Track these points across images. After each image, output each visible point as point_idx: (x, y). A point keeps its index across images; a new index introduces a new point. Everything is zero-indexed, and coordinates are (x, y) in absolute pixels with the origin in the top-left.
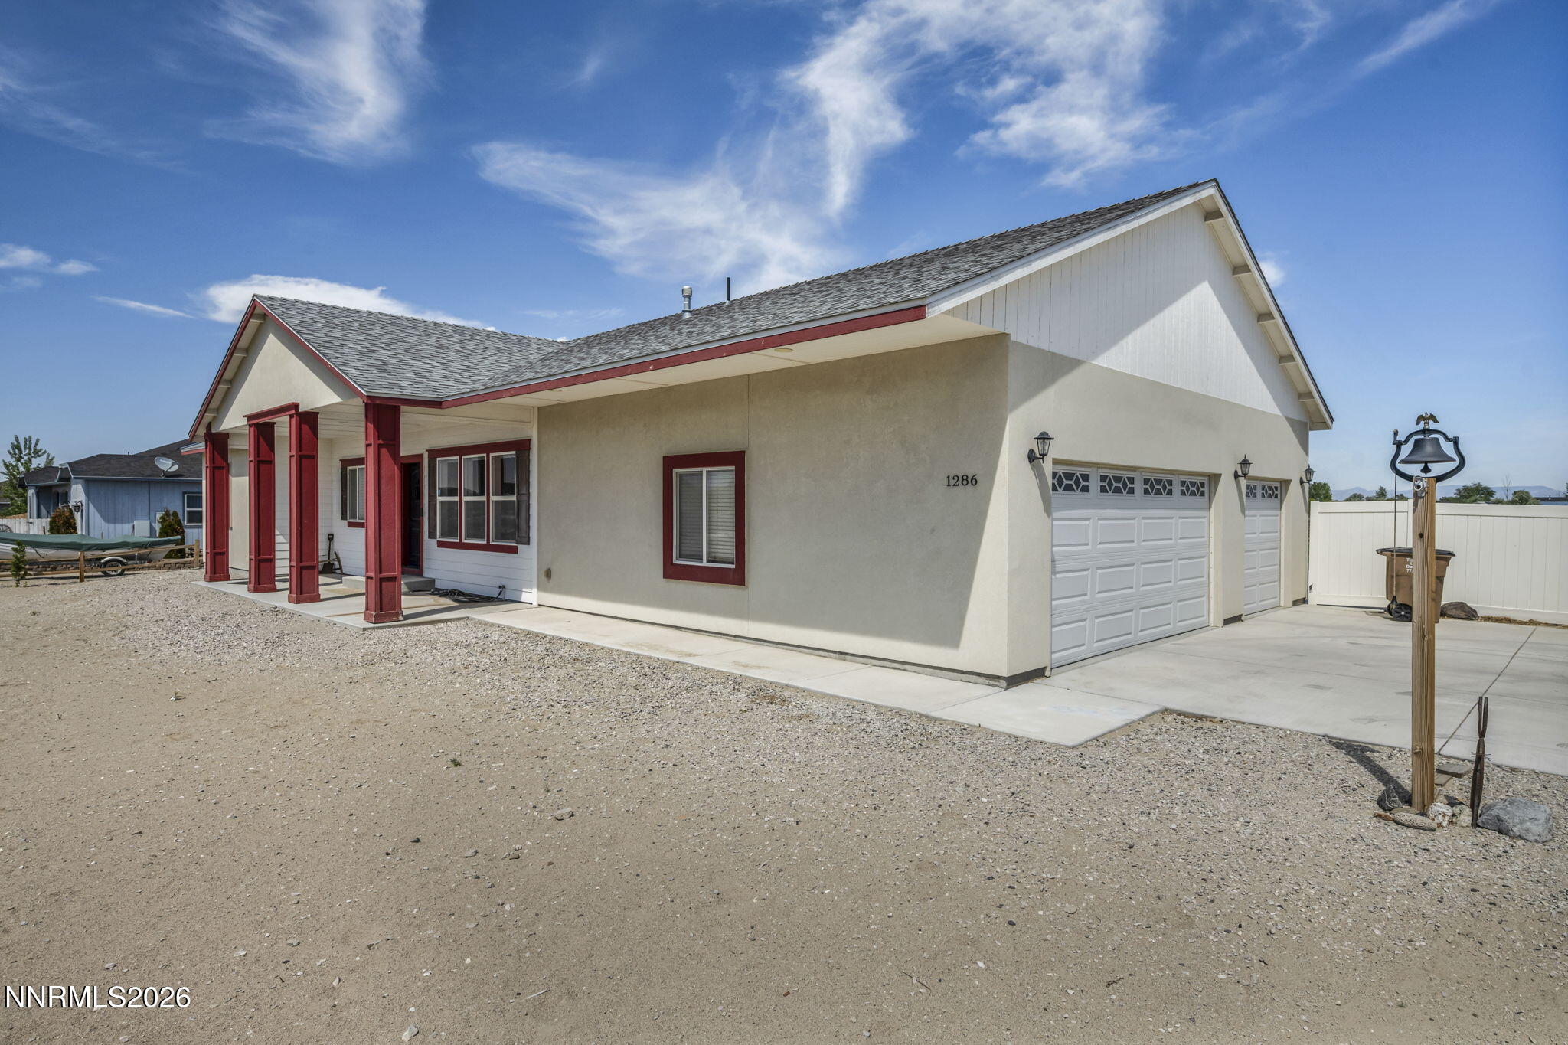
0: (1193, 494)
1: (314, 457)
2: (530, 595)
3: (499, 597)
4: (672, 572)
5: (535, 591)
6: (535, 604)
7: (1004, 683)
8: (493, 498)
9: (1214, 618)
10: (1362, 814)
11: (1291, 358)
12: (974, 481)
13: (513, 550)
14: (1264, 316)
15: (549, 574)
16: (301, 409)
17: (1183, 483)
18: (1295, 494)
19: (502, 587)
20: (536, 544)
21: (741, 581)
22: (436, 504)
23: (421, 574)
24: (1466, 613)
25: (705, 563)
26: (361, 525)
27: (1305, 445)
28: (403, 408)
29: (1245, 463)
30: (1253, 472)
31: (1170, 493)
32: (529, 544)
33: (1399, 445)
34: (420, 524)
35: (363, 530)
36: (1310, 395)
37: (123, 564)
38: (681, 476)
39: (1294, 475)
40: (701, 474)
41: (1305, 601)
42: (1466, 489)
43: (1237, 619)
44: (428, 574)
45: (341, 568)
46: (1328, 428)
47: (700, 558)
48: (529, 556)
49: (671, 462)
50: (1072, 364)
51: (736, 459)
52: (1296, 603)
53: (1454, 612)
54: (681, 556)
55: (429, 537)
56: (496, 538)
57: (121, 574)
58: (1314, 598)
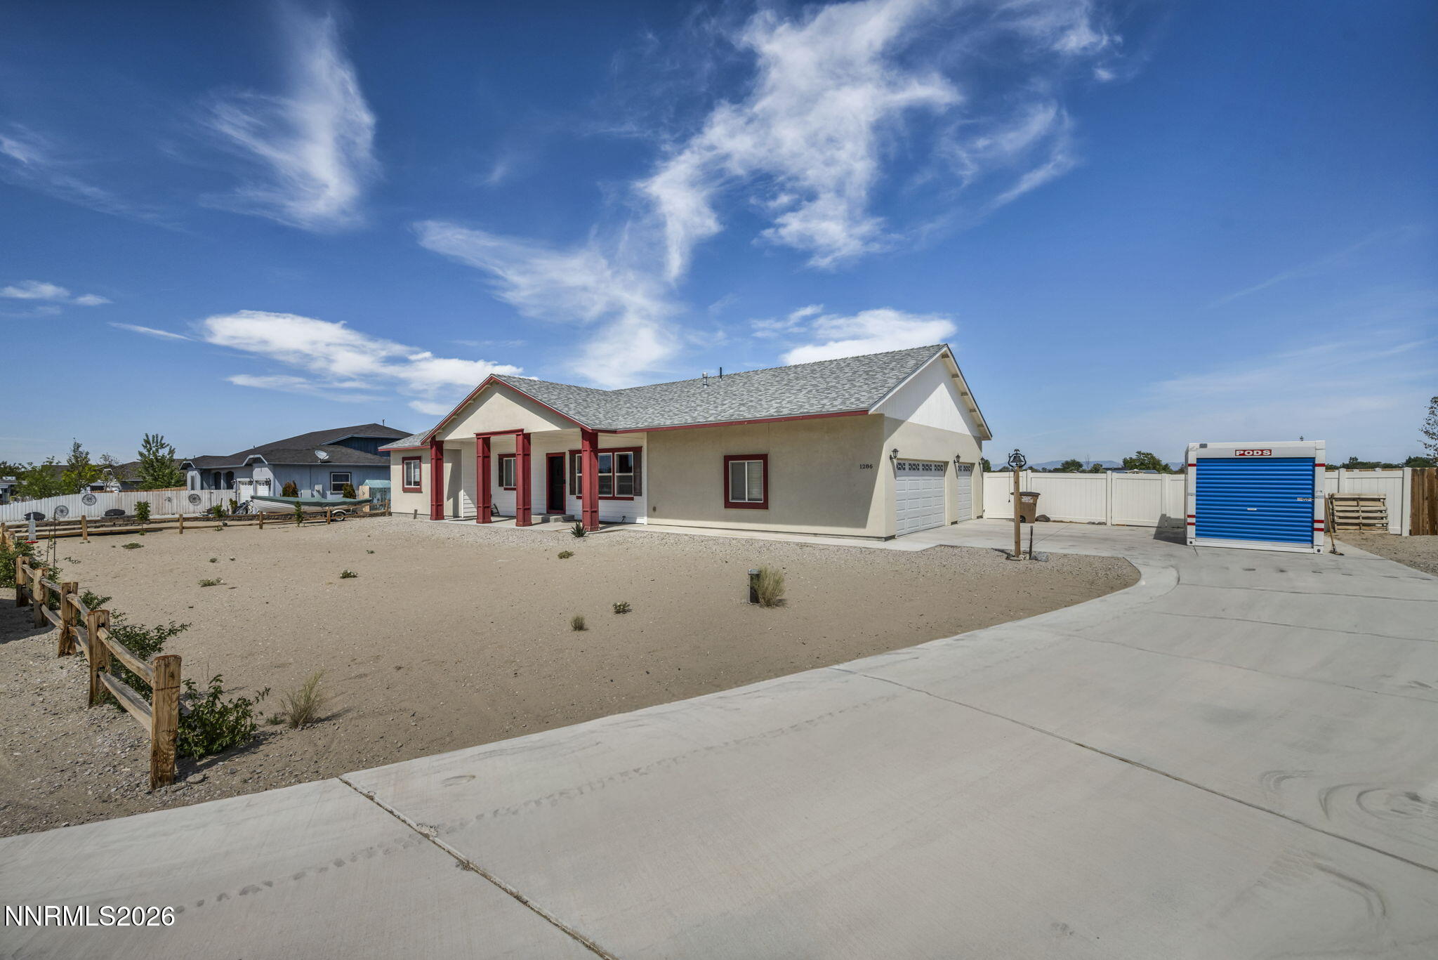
0: (914, 469)
1: (529, 455)
2: (642, 520)
3: (624, 521)
4: (728, 505)
5: (646, 518)
6: (645, 523)
7: (884, 539)
8: (616, 474)
9: (947, 522)
10: (1004, 560)
11: (975, 410)
12: (871, 467)
13: (632, 499)
14: (964, 394)
15: (654, 509)
16: (524, 432)
17: (910, 464)
18: (977, 469)
19: (624, 517)
20: (646, 497)
21: (767, 508)
22: (575, 478)
23: (564, 513)
24: (1045, 519)
25: (747, 501)
26: (514, 489)
27: (980, 448)
28: (599, 434)
29: (958, 457)
30: (961, 460)
31: (904, 469)
32: (641, 495)
33: (1010, 457)
34: (563, 489)
35: (515, 492)
36: (982, 425)
37: (344, 514)
38: (732, 464)
39: (977, 461)
40: (744, 463)
41: (981, 517)
42: (1067, 463)
43: (956, 523)
44: (568, 512)
45: (498, 513)
46: (990, 440)
47: (745, 499)
48: (641, 502)
49: (727, 459)
50: (902, 422)
51: (764, 458)
52: (978, 517)
53: (1041, 519)
54: (733, 498)
55: (571, 494)
56: (619, 493)
57: (343, 520)
58: (986, 516)
